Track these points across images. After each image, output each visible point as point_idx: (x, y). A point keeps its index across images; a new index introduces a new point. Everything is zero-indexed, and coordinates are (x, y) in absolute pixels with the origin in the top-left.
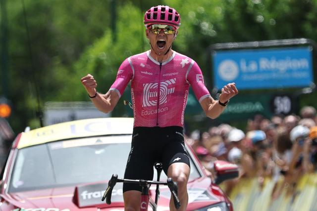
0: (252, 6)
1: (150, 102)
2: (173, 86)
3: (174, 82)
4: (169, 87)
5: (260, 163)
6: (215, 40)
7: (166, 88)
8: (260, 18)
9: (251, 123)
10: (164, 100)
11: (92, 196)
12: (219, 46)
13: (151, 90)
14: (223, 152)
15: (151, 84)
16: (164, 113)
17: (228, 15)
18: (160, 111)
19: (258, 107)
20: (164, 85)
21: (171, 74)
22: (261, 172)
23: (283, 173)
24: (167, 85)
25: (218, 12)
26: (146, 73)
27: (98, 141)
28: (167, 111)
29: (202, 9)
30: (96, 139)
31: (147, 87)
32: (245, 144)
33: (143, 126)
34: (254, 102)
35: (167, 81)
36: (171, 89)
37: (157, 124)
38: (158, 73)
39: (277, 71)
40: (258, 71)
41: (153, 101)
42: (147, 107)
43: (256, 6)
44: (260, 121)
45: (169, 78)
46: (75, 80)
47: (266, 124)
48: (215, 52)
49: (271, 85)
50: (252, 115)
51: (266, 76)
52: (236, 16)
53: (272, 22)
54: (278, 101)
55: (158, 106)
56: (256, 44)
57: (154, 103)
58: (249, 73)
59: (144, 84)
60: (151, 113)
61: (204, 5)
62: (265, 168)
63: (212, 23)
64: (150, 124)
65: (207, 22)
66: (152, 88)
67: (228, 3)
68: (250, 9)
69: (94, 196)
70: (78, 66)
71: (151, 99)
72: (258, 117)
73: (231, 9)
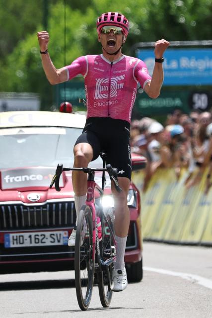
0: (176, 8)
1: (102, 95)
2: (122, 81)
3: (123, 78)
4: (119, 82)
5: (177, 154)
6: (140, 39)
7: (116, 83)
8: (182, 20)
9: (170, 117)
10: (114, 94)
11: (13, 180)
12: (143, 44)
13: (103, 85)
14: (143, 143)
15: (102, 79)
16: (114, 105)
17: (152, 16)
18: (111, 103)
19: (178, 102)
20: (115, 80)
21: (120, 72)
22: (178, 163)
23: (198, 164)
24: (117, 80)
25: (144, 12)
26: (99, 69)
27: (21, 131)
28: (117, 104)
29: (128, 10)
30: (18, 129)
31: (99, 82)
32: (164, 136)
33: (96, 116)
34: (174, 98)
35: (117, 77)
36: (121, 84)
37: (109, 115)
38: (110, 70)
39: (196, 69)
40: (179, 69)
41: (104, 94)
42: (99, 99)
43: (179, 8)
44: (179, 116)
45: (119, 75)
46: (7, 71)
47: (184, 118)
48: (138, 49)
49: (190, 82)
50: (171, 110)
51: (186, 74)
52: (160, 17)
53: (193, 24)
54: (196, 97)
55: (109, 99)
56: (177, 43)
57: (105, 96)
58: (170, 70)
59: (96, 79)
60: (102, 104)
61: (130, 6)
62: (182, 160)
63: (137, 23)
64: (102, 114)
65: (132, 22)
66: (103, 83)
67: (153, 4)
68: (173, 11)
69: (16, 180)
70: (11, 58)
71: (102, 93)
72: (177, 112)
73: (156, 10)
